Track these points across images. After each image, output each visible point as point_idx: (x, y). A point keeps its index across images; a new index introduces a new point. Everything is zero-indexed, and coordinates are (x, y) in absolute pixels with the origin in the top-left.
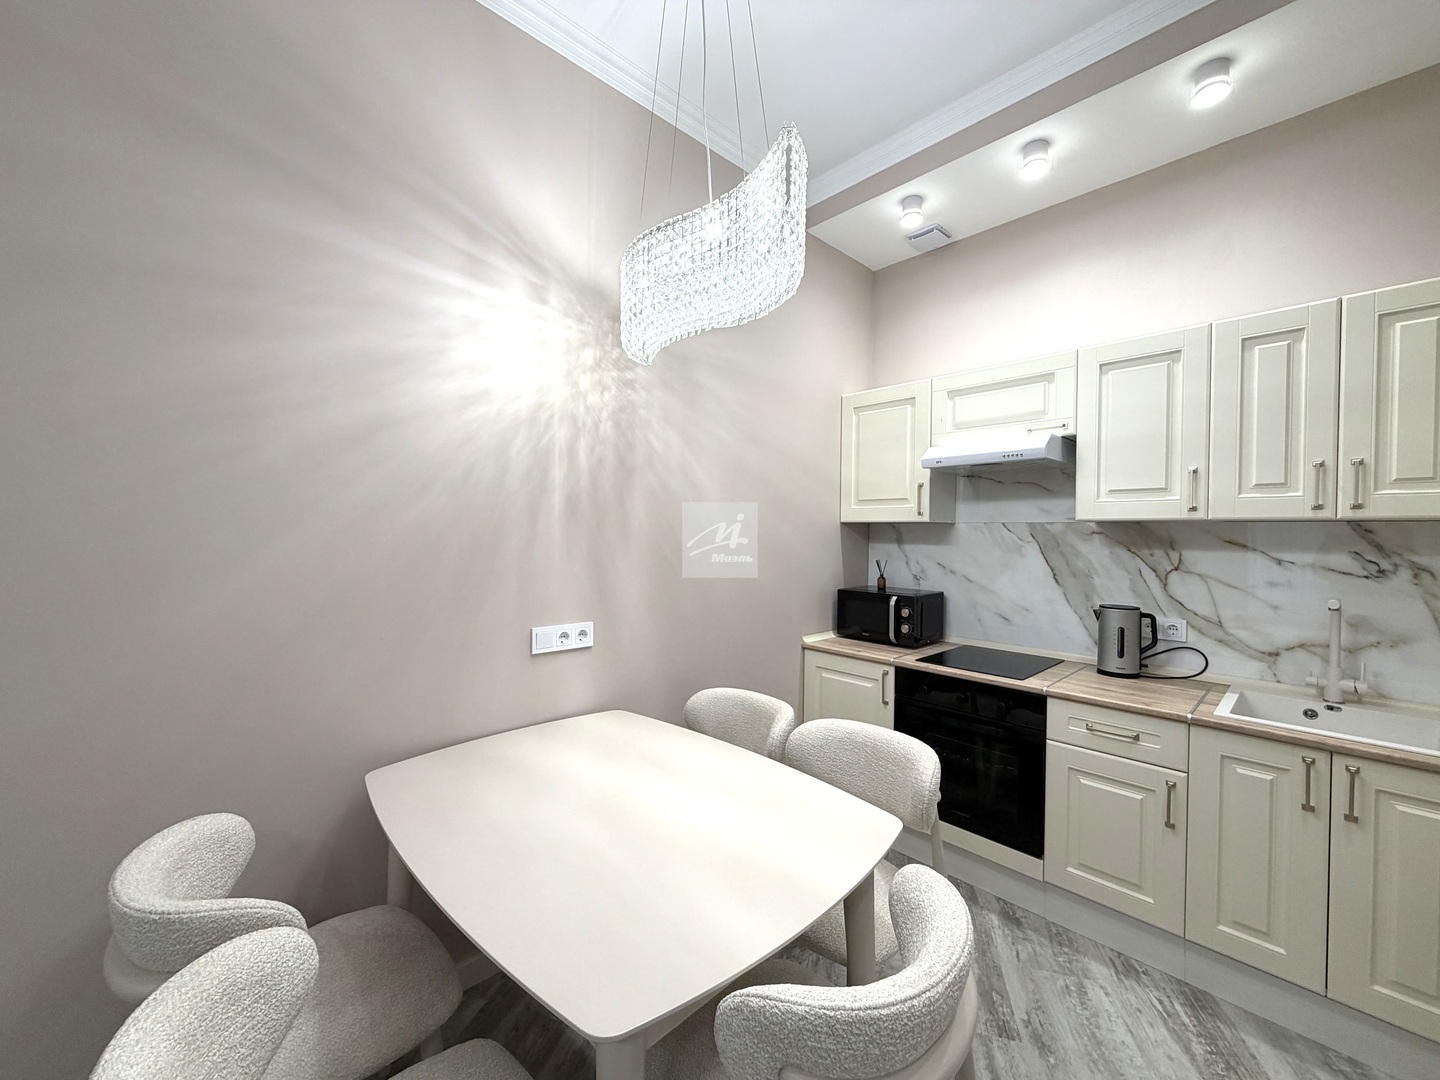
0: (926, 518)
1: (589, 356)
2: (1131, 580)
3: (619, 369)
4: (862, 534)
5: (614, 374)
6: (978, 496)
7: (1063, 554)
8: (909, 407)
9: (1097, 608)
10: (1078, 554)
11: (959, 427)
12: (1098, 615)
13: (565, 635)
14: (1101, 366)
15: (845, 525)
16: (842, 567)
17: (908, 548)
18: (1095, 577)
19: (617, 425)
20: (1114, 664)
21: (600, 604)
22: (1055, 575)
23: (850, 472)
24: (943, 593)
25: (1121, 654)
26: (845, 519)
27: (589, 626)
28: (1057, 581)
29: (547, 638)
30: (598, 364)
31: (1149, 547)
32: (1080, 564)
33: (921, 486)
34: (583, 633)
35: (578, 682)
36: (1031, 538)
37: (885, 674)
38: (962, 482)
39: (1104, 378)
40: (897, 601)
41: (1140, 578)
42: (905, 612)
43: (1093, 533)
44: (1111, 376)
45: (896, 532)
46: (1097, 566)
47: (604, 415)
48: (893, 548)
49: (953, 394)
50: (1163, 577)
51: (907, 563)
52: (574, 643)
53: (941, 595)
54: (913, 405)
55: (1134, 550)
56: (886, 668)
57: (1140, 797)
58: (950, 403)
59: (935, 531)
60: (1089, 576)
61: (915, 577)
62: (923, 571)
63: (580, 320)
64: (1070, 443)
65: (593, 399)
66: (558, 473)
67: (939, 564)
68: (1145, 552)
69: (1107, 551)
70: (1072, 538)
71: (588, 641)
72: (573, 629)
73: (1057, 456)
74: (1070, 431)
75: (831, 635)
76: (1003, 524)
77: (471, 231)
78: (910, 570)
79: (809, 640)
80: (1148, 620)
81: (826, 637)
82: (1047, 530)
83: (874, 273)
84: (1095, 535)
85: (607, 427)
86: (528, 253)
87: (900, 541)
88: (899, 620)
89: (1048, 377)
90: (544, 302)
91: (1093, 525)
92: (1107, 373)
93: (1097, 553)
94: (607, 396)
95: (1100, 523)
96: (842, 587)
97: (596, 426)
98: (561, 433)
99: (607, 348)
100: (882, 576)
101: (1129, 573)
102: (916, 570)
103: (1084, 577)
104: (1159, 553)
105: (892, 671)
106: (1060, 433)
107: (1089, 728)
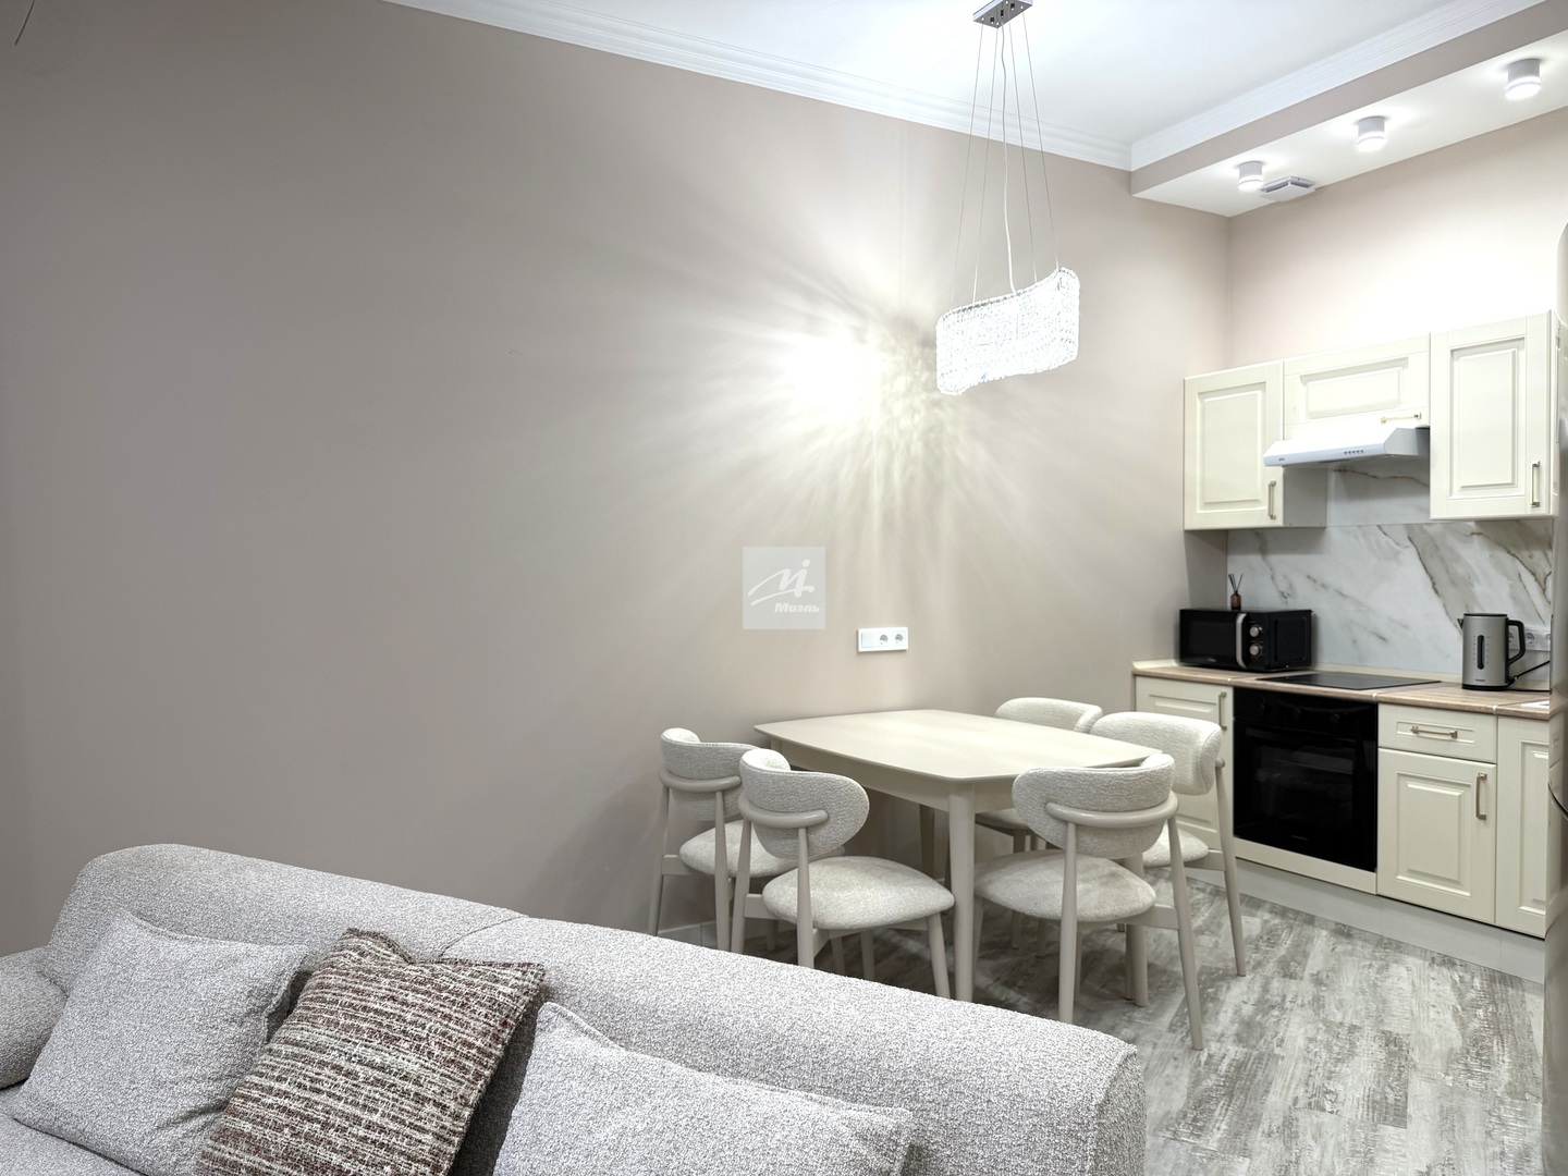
0: (1279, 522)
1: (902, 383)
2: (1511, 586)
3: (928, 391)
4: (1216, 544)
5: (924, 396)
6: (1353, 493)
7: (1442, 559)
8: (1259, 393)
9: (1462, 617)
10: (1458, 558)
11: (1313, 416)
12: (1462, 623)
13: (884, 638)
14: (1452, 351)
15: (1190, 533)
16: (1186, 584)
17: (1274, 559)
18: (1475, 584)
19: (927, 445)
20: (1478, 676)
21: (913, 611)
22: (1434, 584)
23: (1194, 470)
24: (1310, 611)
25: (1481, 666)
26: (1189, 526)
27: (904, 631)
28: (1436, 592)
29: (870, 639)
30: (909, 390)
31: (1528, 548)
32: (1460, 570)
33: (1272, 485)
35: (893, 681)
36: (1409, 543)
37: (1223, 696)
38: (1333, 478)
39: (1456, 364)
40: (1245, 620)
41: (1519, 584)
42: (1254, 631)
43: (1473, 534)
44: (1462, 363)
45: (1257, 540)
46: (1477, 572)
47: (915, 436)
48: (1255, 560)
49: (1307, 378)
50: (1542, 581)
51: (1272, 578)
52: (892, 645)
53: (1308, 613)
54: (1264, 390)
55: (1513, 552)
56: (1224, 690)
57: (1457, 794)
58: (1301, 390)
59: (1298, 537)
60: (1469, 584)
61: (1282, 594)
62: (1291, 586)
63: (894, 351)
64: (1424, 433)
65: (905, 422)
66: (876, 492)
67: (1309, 577)
68: (1525, 554)
69: (1486, 554)
70: (1452, 541)
71: (904, 645)
72: (891, 632)
73: (1406, 449)
74: (1423, 423)
75: (1173, 663)
76: (1379, 527)
77: (810, 295)
78: (1276, 586)
79: (1141, 666)
80: (1516, 628)
81: (1170, 665)
82: (1425, 532)
83: (1230, 220)
84: (1475, 537)
85: (917, 448)
86: (848, 300)
87: (1263, 551)
88: (1248, 641)
89: (1401, 362)
90: (863, 341)
91: (1472, 524)
92: (1458, 360)
93: (1477, 557)
94: (917, 418)
95: (1481, 522)
96: (1187, 606)
97: (908, 448)
98: (878, 457)
99: (917, 373)
100: (1236, 594)
101: (1509, 578)
102: (1283, 587)
103: (1463, 584)
104: (1538, 555)
105: (1230, 692)
106: (1414, 424)
107: (1416, 731)
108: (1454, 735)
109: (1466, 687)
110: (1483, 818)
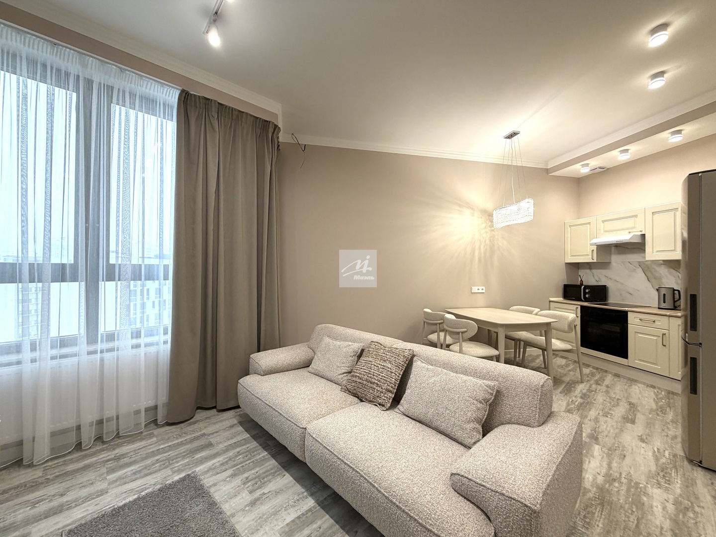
0: (595, 261)
1: (483, 226)
3: (491, 227)
4: (575, 267)
5: (489, 229)
6: (620, 253)
7: (651, 272)
8: (588, 225)
9: (657, 288)
10: (656, 271)
11: (606, 231)
12: (657, 290)
13: (478, 289)
14: (653, 213)
15: (567, 264)
16: (566, 277)
17: (594, 271)
18: (663, 279)
19: (490, 241)
20: (663, 305)
21: (486, 282)
23: (568, 247)
24: (606, 286)
25: (664, 302)
26: (567, 262)
27: (484, 288)
28: (649, 281)
29: (475, 289)
30: (485, 227)
32: (657, 275)
33: (593, 251)
34: (482, 289)
35: (481, 300)
36: (639, 267)
37: (577, 308)
38: (613, 249)
39: (654, 216)
40: (584, 287)
41: (677, 278)
42: (587, 291)
43: (662, 264)
44: (656, 216)
45: (589, 266)
46: (663, 275)
47: (487, 239)
48: (588, 271)
49: (603, 221)
51: (593, 276)
52: (480, 291)
53: (605, 286)
54: (590, 225)
55: (676, 269)
56: (577, 306)
57: (655, 338)
58: (602, 224)
59: (601, 265)
61: (596, 280)
62: (599, 278)
63: (481, 218)
64: (643, 236)
65: (484, 235)
66: (477, 253)
67: (605, 276)
69: (666, 270)
70: (654, 266)
71: (484, 291)
72: (480, 288)
73: (638, 240)
74: (643, 233)
75: (562, 299)
76: (629, 262)
77: (460, 206)
78: (594, 278)
79: (552, 299)
80: (677, 292)
81: (561, 299)
82: (644, 264)
83: (579, 178)
85: (488, 241)
86: (470, 206)
87: (590, 269)
88: (585, 293)
89: (636, 216)
90: (473, 216)
91: (661, 261)
93: (663, 271)
94: (488, 234)
95: (664, 261)
96: (566, 283)
97: (485, 242)
98: (477, 244)
100: (581, 280)
101: (674, 277)
102: (597, 279)
103: (659, 279)
105: (579, 307)
106: (640, 233)
107: (641, 320)
108: (654, 322)
109: (659, 308)
110: (665, 346)
